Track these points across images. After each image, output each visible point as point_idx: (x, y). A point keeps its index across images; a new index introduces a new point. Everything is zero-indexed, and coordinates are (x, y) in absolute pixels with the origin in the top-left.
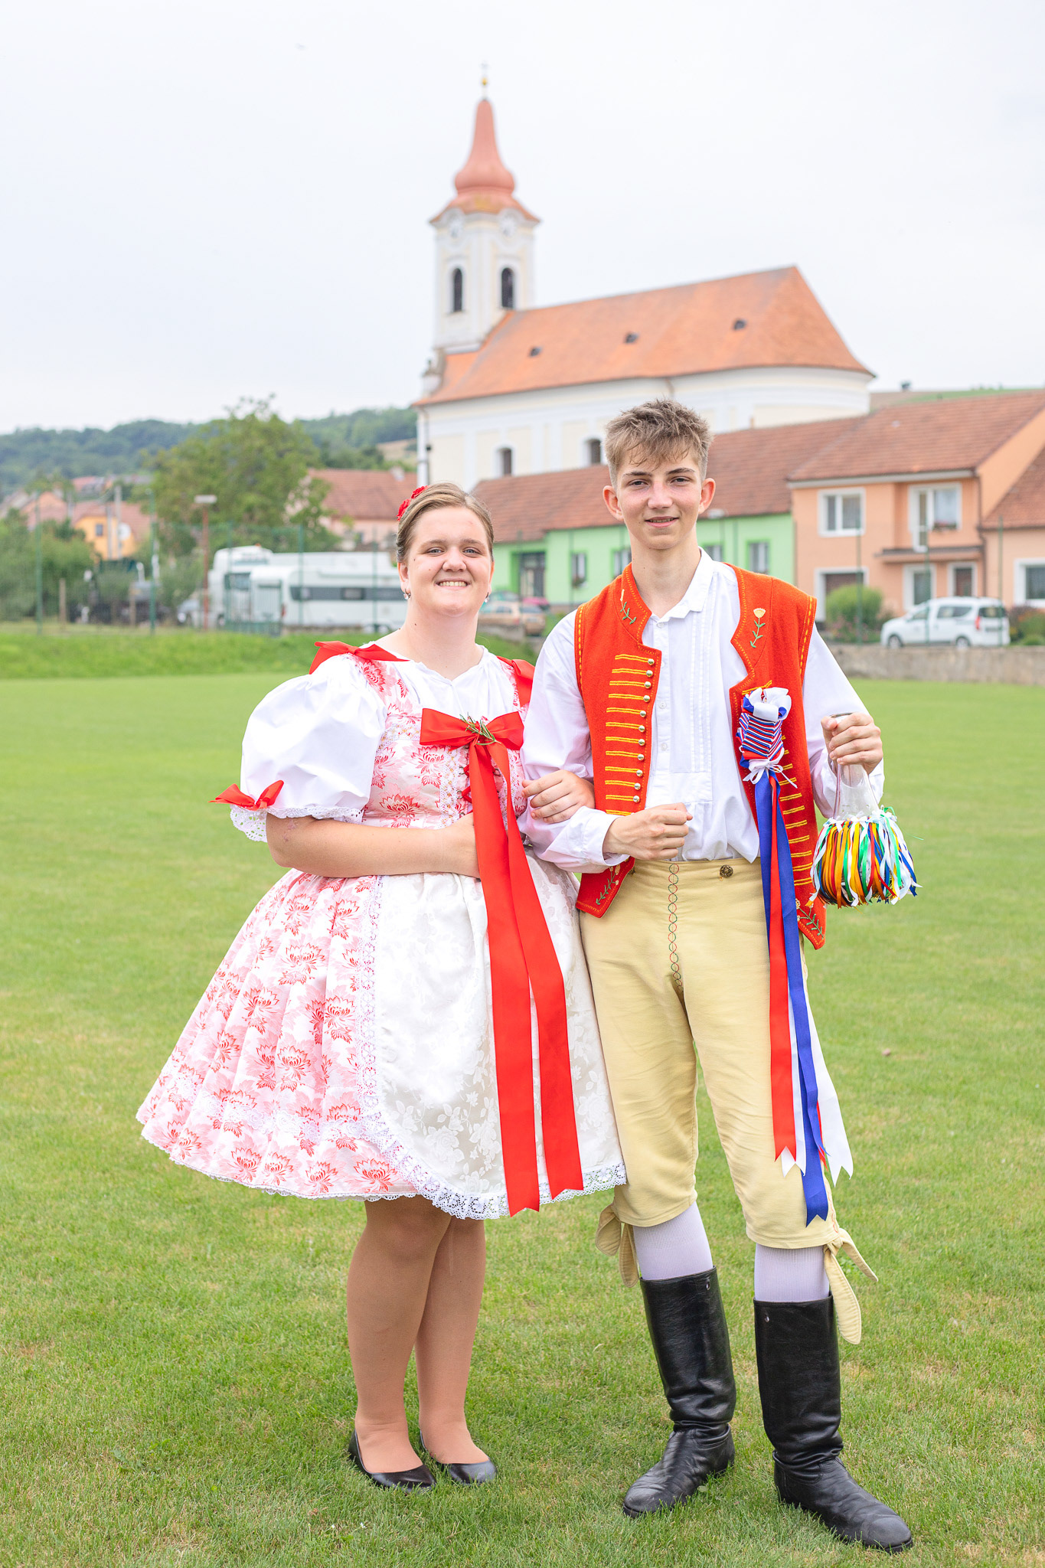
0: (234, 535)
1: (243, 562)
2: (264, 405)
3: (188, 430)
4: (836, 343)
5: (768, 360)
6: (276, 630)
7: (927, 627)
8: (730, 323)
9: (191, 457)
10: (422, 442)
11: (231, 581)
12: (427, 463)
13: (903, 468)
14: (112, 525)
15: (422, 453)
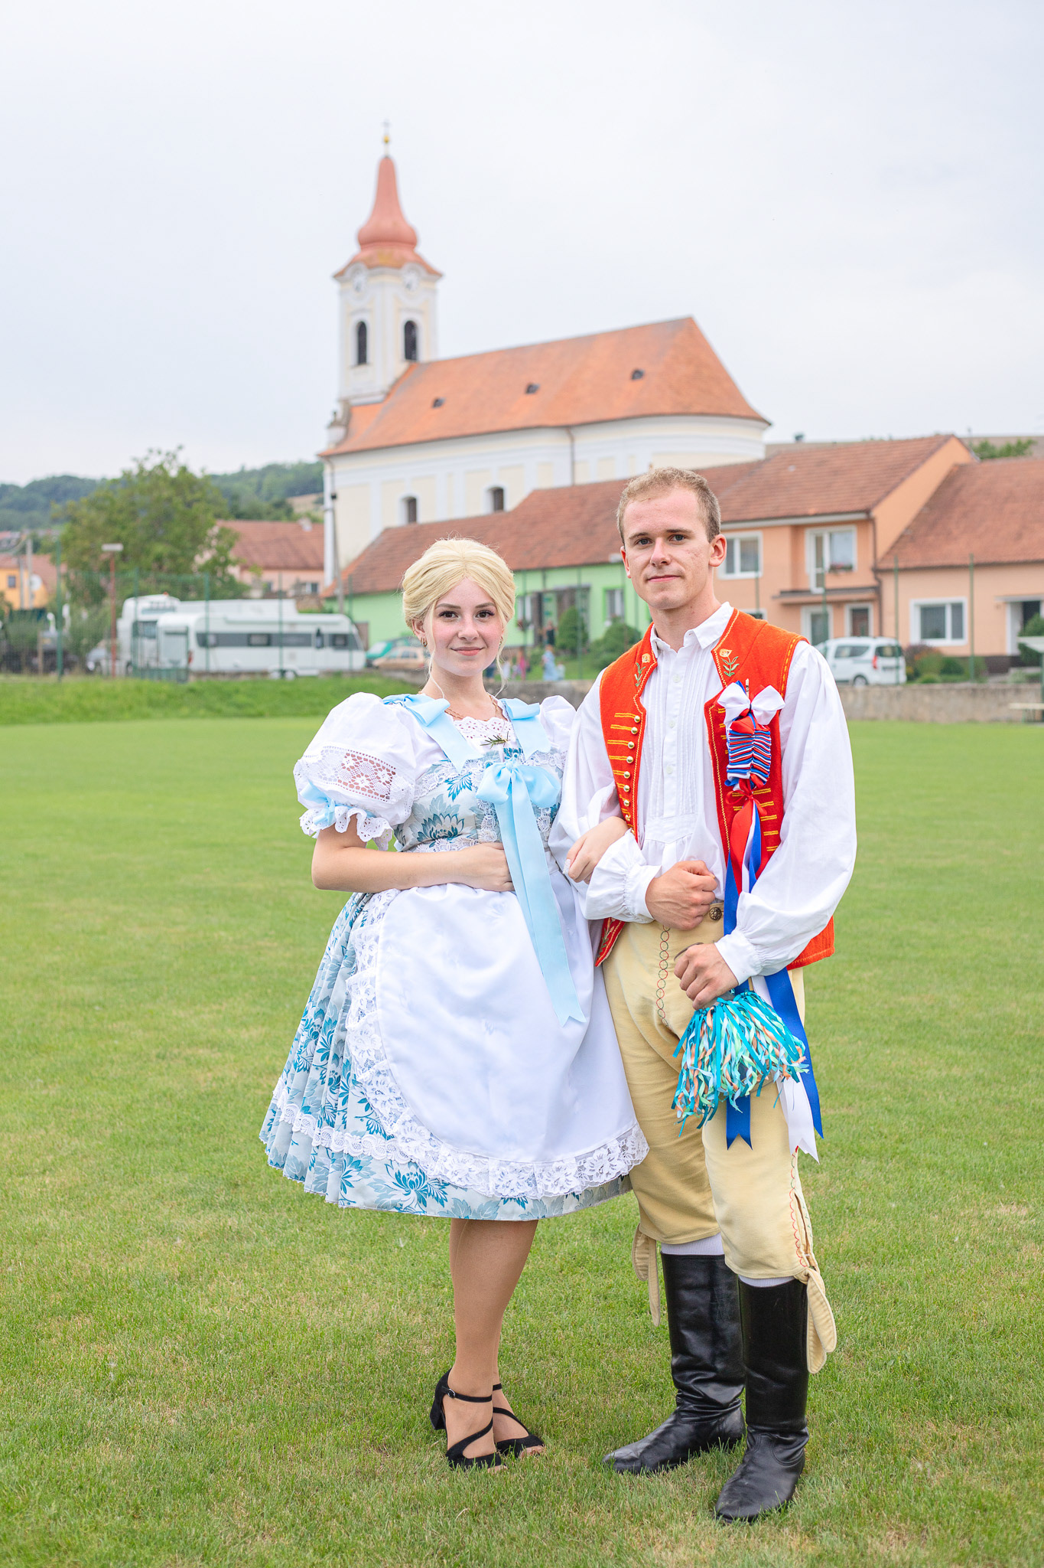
0: (143, 584)
1: (151, 610)
2: (172, 456)
4: (732, 392)
5: (666, 408)
6: (183, 676)
8: (628, 373)
9: (100, 509)
10: (328, 493)
11: (139, 629)
12: (333, 511)
13: (799, 512)
14: (24, 577)
15: (328, 502)
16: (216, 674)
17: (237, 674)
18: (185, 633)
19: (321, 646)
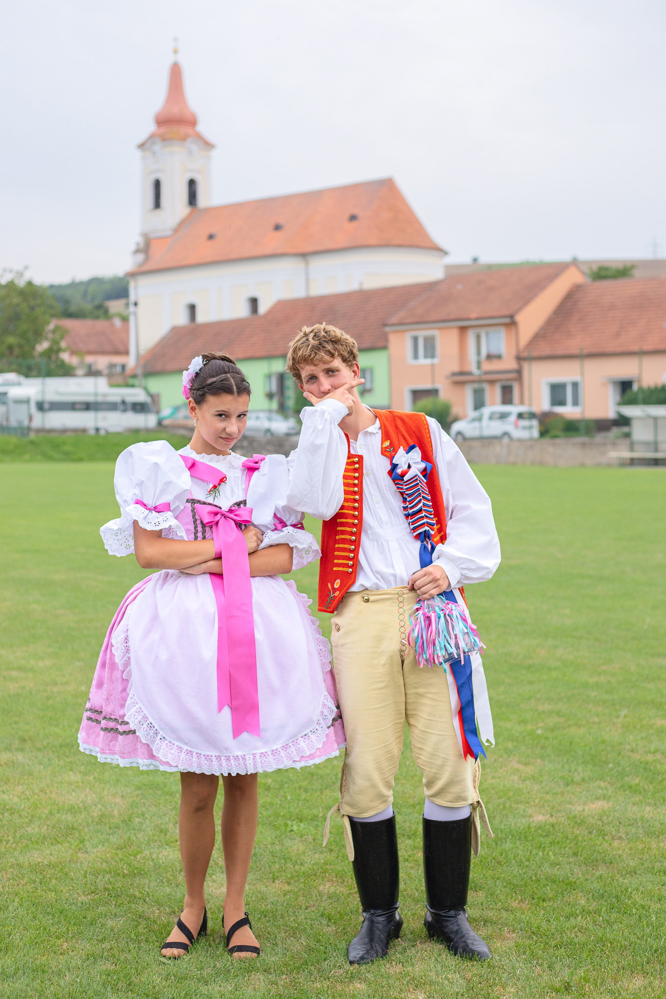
1: (3, 384)
2: (20, 274)
4: (420, 230)
5: (372, 241)
6: (26, 432)
7: (481, 427)
8: (346, 217)
10: (132, 298)
12: (135, 314)
13: (465, 316)
15: (132, 308)
16: (51, 431)
17: (64, 431)
18: (27, 401)
19: (125, 411)
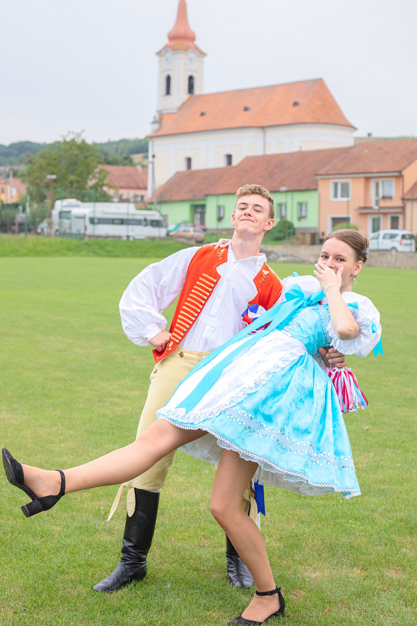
0: (63, 194)
1: (68, 206)
2: (79, 135)
3: (44, 146)
4: (340, 114)
5: (308, 120)
6: (82, 237)
7: (378, 243)
8: (291, 103)
9: (45, 158)
10: (150, 154)
11: (61, 214)
12: (153, 163)
13: (369, 171)
14: (8, 188)
15: (150, 158)
16: (98, 237)
17: (107, 237)
18: (84, 217)
19: (146, 225)
